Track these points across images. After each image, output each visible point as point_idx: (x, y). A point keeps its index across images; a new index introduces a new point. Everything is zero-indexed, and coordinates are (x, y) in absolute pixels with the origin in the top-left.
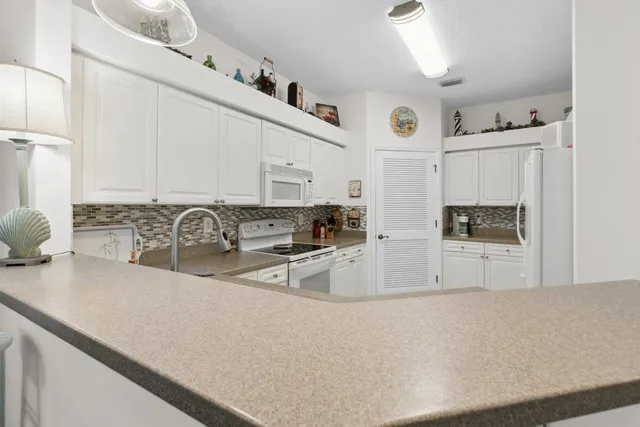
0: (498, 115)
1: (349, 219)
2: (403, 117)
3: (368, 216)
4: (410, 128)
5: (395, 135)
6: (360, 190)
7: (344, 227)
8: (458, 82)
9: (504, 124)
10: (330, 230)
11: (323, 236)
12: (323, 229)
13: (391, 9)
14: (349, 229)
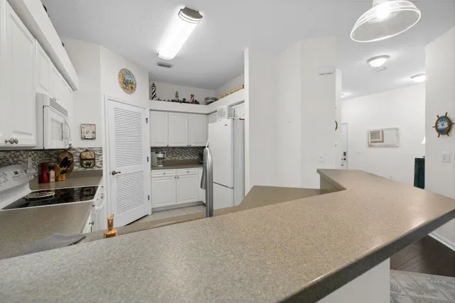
0: (177, 93)
1: (81, 160)
2: (127, 78)
3: (104, 156)
4: (132, 88)
5: (121, 90)
6: (94, 133)
7: (75, 168)
8: (169, 66)
9: (181, 99)
10: (63, 173)
11: (52, 180)
12: (52, 173)
13: (183, 8)
14: (81, 169)
